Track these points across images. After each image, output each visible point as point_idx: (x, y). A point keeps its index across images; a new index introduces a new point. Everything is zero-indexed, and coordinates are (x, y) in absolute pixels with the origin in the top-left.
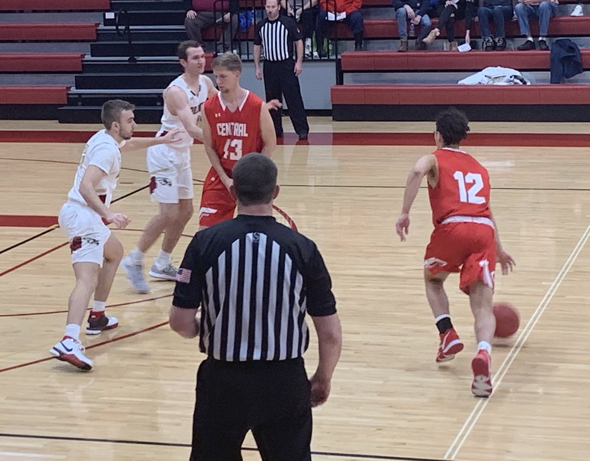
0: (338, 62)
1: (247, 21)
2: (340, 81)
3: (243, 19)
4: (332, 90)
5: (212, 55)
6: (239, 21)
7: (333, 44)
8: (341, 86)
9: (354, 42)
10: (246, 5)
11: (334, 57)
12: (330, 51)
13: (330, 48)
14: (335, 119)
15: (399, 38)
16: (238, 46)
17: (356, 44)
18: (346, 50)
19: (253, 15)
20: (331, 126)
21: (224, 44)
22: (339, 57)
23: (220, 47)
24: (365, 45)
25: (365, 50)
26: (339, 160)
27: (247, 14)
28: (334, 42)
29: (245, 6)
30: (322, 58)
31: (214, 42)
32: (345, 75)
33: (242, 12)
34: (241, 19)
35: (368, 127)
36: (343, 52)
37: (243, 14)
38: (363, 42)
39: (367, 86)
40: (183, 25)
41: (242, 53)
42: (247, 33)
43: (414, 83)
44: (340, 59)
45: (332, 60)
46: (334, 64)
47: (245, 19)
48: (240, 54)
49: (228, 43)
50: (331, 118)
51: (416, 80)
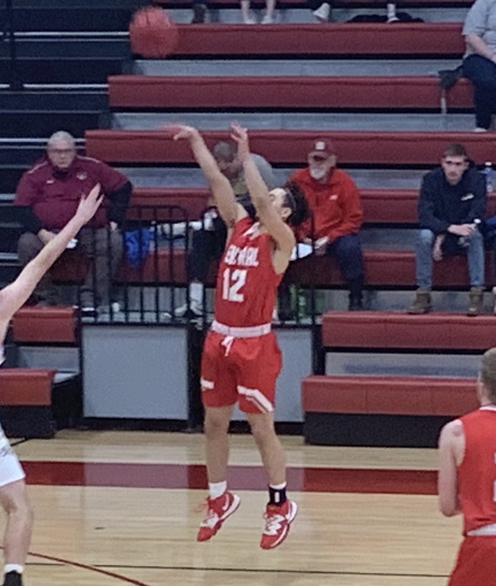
0: (316, 330)
1: (140, 248)
2: (319, 368)
3: (132, 242)
4: (305, 385)
5: (72, 312)
6: (126, 248)
7: (307, 297)
8: (321, 377)
9: (347, 293)
10: (140, 216)
11: (308, 321)
12: (302, 309)
13: (302, 304)
14: (309, 442)
15: (415, 288)
16: (121, 297)
17: (351, 296)
18: (331, 308)
19: (152, 237)
20: (300, 454)
21: (94, 291)
22: (319, 321)
23: (87, 297)
24: (369, 300)
25: (369, 309)
26: (312, 520)
27: (141, 234)
28: (309, 291)
29: (137, 219)
30: (287, 322)
31: (75, 287)
32: (330, 356)
33: (130, 231)
34: (129, 244)
35: (376, 458)
36: (326, 311)
37: (133, 233)
38: (364, 292)
39: (370, 379)
40: (15, 252)
41: (130, 308)
42: (141, 270)
43: (462, 375)
44: (320, 326)
45: (305, 327)
46: (308, 334)
47: (137, 245)
48: (125, 310)
49: (102, 289)
50: (301, 438)
51: (465, 370)
